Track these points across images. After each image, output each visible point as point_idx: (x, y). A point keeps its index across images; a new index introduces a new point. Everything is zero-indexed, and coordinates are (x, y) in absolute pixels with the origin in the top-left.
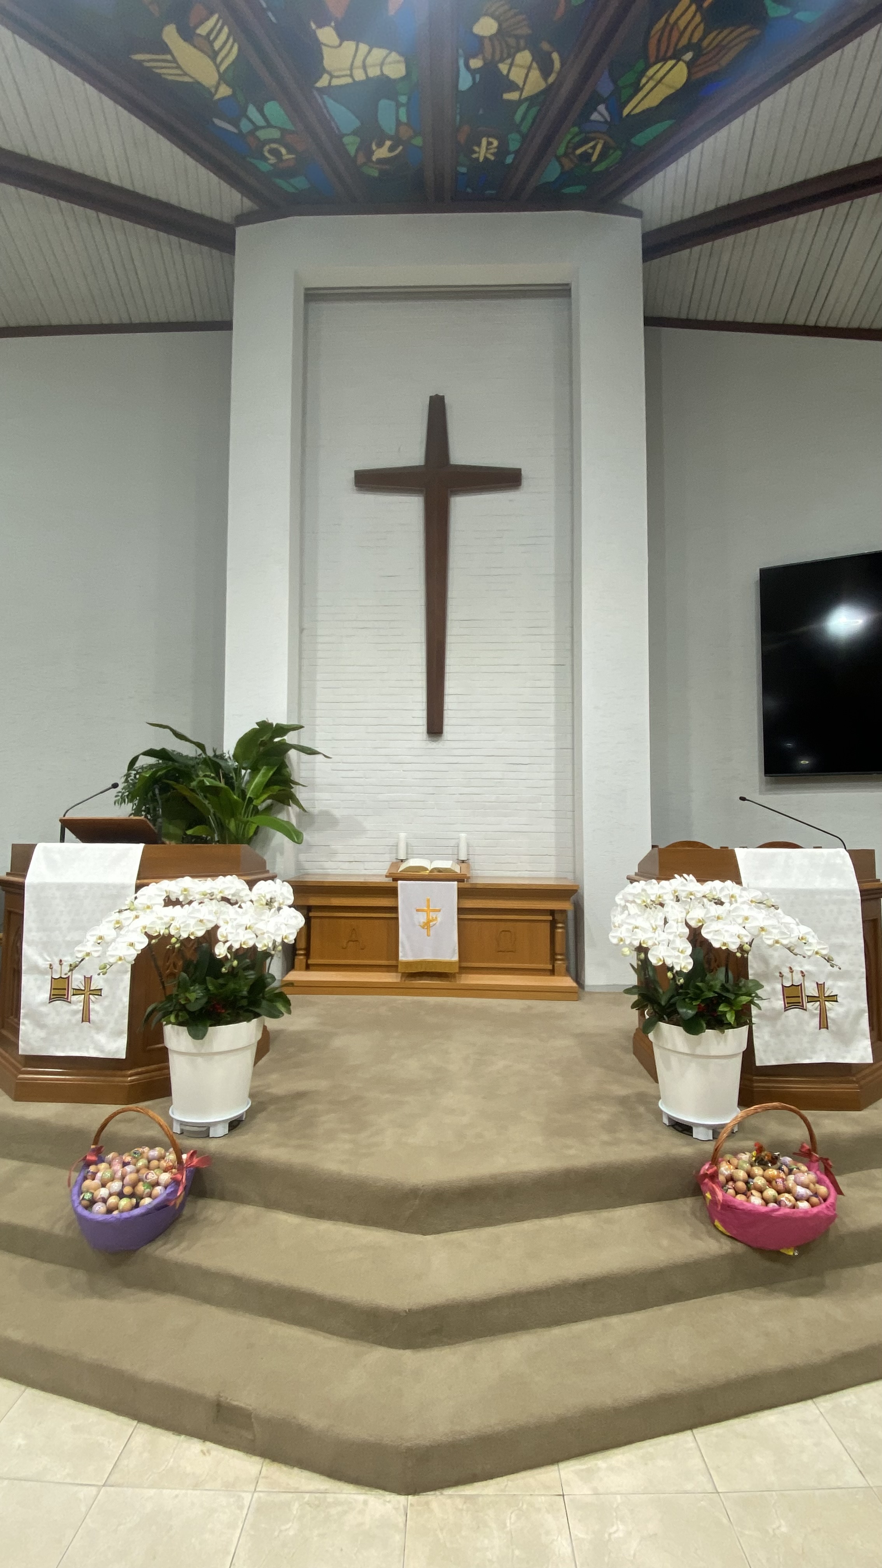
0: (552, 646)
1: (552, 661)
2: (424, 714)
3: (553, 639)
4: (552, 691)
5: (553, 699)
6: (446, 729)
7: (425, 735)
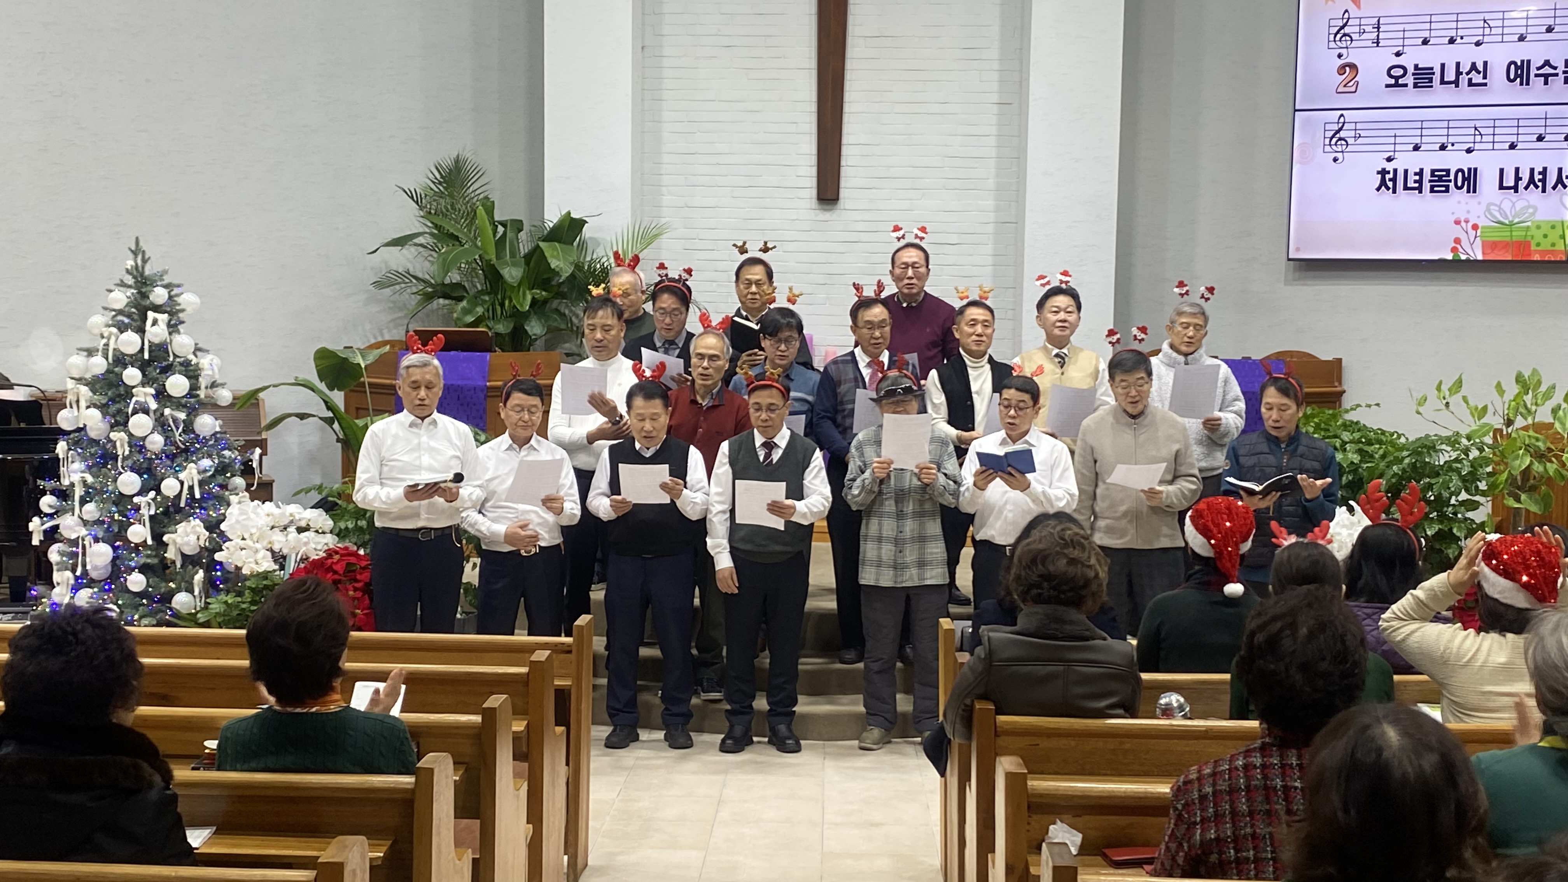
0: (995, 76)
1: (995, 98)
2: (814, 171)
3: (996, 66)
4: (993, 141)
5: (993, 152)
6: (843, 193)
7: (814, 200)
